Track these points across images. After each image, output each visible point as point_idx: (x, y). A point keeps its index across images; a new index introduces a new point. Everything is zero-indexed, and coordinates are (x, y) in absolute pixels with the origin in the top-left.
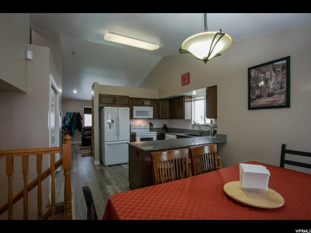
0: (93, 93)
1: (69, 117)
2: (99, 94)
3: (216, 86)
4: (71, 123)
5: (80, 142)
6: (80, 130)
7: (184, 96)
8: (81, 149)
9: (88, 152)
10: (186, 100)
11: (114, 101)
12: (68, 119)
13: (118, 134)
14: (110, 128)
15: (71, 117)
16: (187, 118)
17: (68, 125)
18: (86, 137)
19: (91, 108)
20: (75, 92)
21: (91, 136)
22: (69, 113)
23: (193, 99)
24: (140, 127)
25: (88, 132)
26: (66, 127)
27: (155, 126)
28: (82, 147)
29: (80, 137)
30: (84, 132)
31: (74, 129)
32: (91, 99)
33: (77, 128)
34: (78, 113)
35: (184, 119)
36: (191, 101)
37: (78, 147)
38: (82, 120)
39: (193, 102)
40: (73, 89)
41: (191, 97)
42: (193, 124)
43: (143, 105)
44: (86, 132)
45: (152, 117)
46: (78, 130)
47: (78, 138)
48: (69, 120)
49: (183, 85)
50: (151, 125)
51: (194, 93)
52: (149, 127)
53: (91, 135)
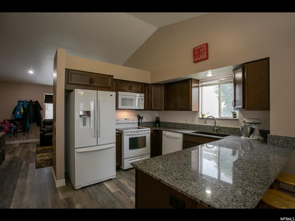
0: (55, 75)
1: (23, 107)
2: (66, 69)
3: (268, 59)
4: (25, 115)
5: (38, 140)
6: (39, 124)
7: (191, 79)
8: (38, 152)
9: (47, 158)
10: (193, 85)
11: (91, 81)
12: (20, 110)
13: (97, 134)
14: (84, 124)
15: (26, 106)
16: (194, 109)
17: (21, 117)
18: (46, 134)
19: (52, 96)
20: (31, 72)
21: (52, 132)
22: (22, 102)
23: (200, 85)
24: (126, 121)
25: (49, 127)
26: (18, 120)
27: (144, 120)
28: (40, 149)
29: (38, 133)
30: (44, 127)
31: (30, 123)
32: (52, 84)
33: (34, 122)
34: (37, 102)
35: (191, 110)
36: (198, 87)
37: (33, 147)
38: (41, 111)
39: (200, 88)
40: (28, 68)
41: (198, 81)
42: (201, 117)
43: (130, 90)
44: (46, 126)
45: (143, 108)
46: (36, 123)
47: (36, 134)
48: (22, 111)
49: (195, 62)
50: (140, 118)
51: (209, 74)
52: (137, 121)
53: (52, 130)
